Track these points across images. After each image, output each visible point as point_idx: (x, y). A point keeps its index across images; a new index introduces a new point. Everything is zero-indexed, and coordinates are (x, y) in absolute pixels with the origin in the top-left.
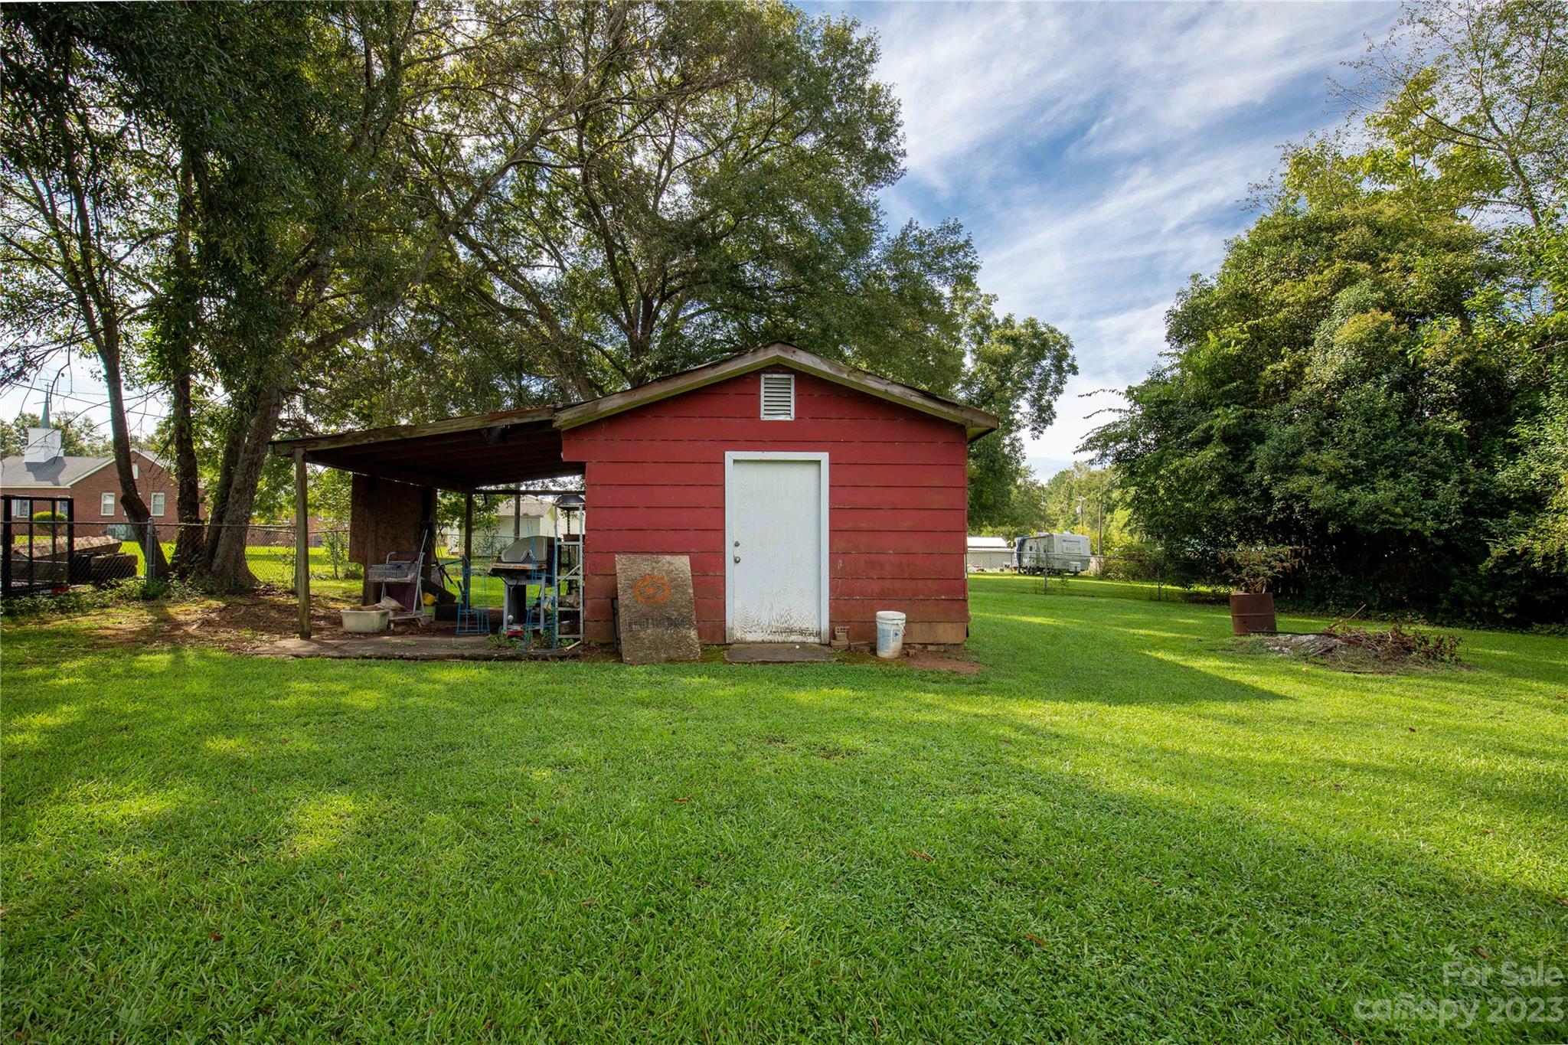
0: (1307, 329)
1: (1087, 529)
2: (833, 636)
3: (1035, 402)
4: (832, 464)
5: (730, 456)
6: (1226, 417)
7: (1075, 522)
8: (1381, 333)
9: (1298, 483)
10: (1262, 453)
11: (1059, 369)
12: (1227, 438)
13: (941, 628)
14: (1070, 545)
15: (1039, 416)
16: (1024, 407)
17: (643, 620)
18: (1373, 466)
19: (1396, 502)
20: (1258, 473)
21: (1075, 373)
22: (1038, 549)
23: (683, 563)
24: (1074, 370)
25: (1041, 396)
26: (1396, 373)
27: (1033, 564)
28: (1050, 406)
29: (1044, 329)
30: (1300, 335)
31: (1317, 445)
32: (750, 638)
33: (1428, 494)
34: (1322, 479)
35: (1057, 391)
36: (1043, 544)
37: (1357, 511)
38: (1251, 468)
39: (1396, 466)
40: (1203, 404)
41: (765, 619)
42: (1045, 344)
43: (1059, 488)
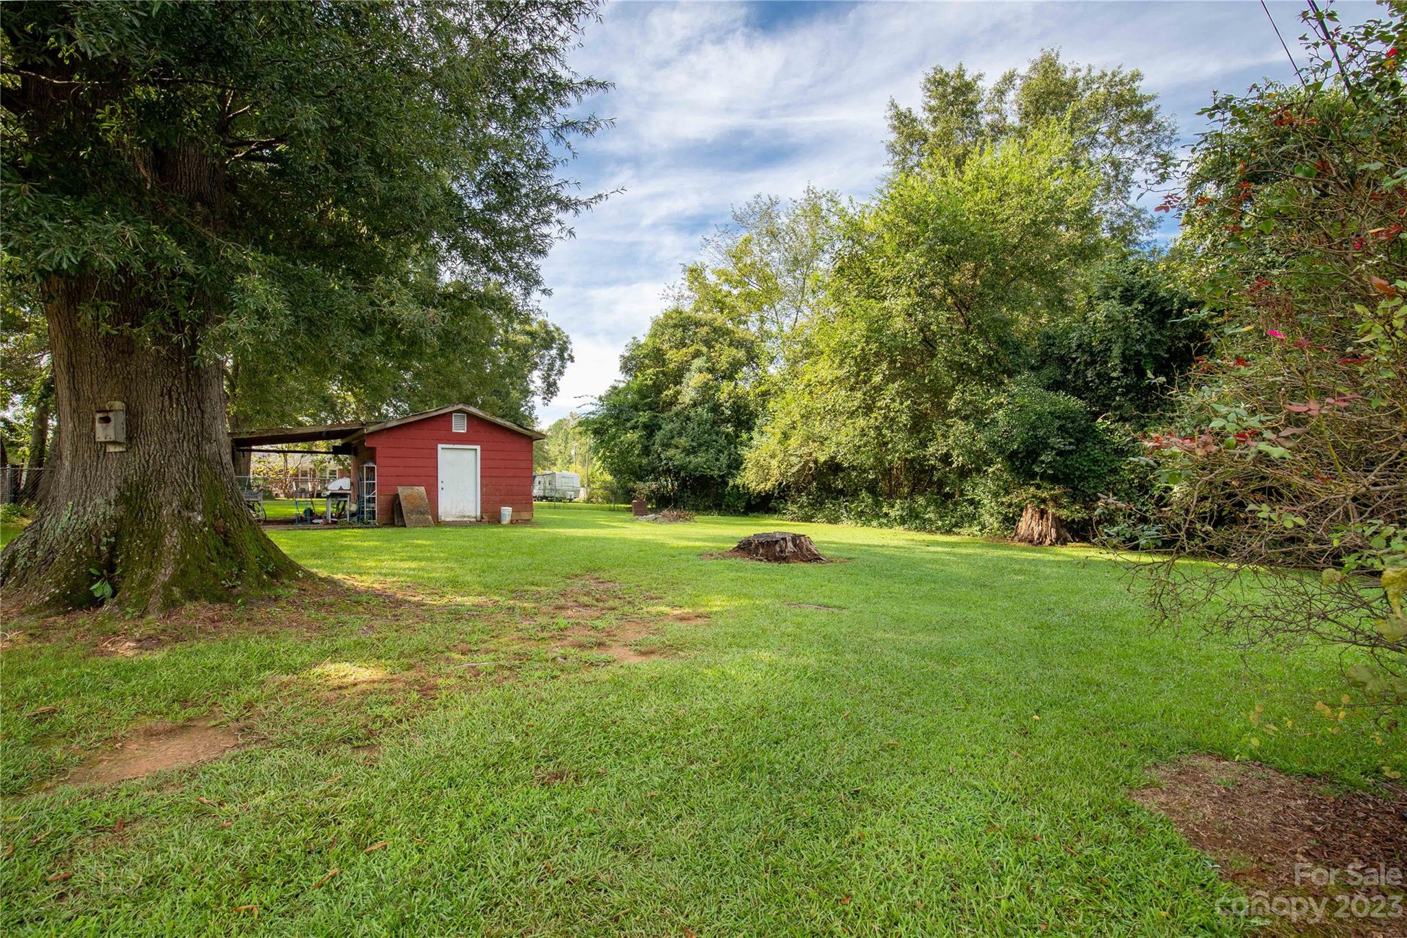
0: (681, 376)
1: (579, 467)
2: (482, 518)
3: (546, 378)
4: (482, 450)
5: (440, 446)
6: (644, 417)
7: (570, 462)
8: (707, 384)
9: (672, 452)
10: (659, 436)
11: (562, 359)
12: (645, 426)
13: (522, 514)
14: (567, 480)
15: (548, 389)
16: (536, 379)
17: (411, 512)
18: (700, 445)
19: (705, 463)
20: (656, 446)
21: (573, 361)
22: (545, 483)
23: (422, 489)
24: (572, 359)
25: (549, 376)
26: (711, 404)
27: (542, 494)
28: (555, 383)
29: (552, 329)
30: (677, 377)
31: (680, 435)
32: (448, 519)
33: (717, 460)
34: (680, 451)
35: (561, 373)
36: (548, 479)
37: (691, 466)
38: (653, 444)
39: (708, 445)
40: (635, 407)
41: (454, 512)
42: (553, 340)
43: (558, 433)
